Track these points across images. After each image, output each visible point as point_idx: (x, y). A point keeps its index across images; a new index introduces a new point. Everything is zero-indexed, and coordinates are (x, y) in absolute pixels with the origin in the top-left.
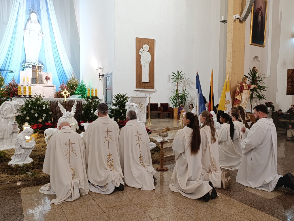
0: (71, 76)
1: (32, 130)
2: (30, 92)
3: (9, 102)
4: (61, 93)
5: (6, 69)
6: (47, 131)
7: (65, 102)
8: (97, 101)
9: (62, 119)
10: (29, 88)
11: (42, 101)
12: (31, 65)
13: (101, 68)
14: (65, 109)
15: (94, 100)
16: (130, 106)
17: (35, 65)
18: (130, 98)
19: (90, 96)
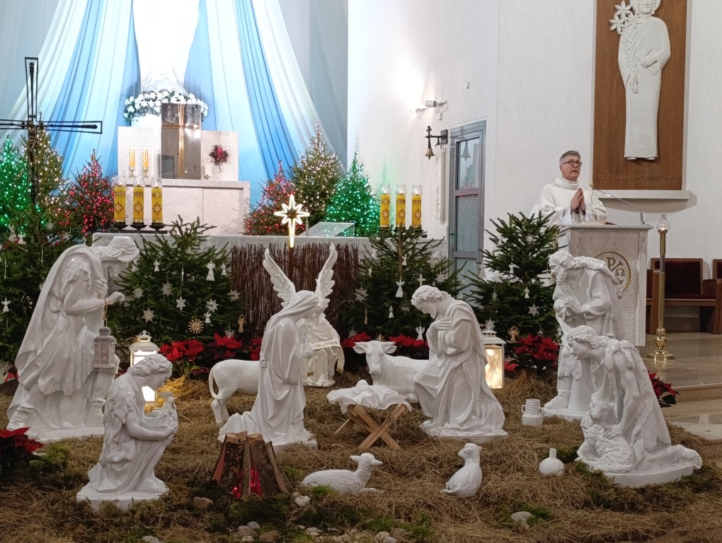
0: (309, 145)
1: (168, 364)
2: (157, 209)
3: (81, 248)
4: (277, 214)
5: (69, 117)
6: (222, 369)
7: (292, 250)
8: (420, 247)
9: (282, 323)
10: (154, 195)
11: (203, 248)
12: (158, 103)
13: (435, 104)
14: (290, 278)
15: (410, 243)
16: (572, 269)
17: (173, 101)
18: (568, 233)
19: (392, 226)
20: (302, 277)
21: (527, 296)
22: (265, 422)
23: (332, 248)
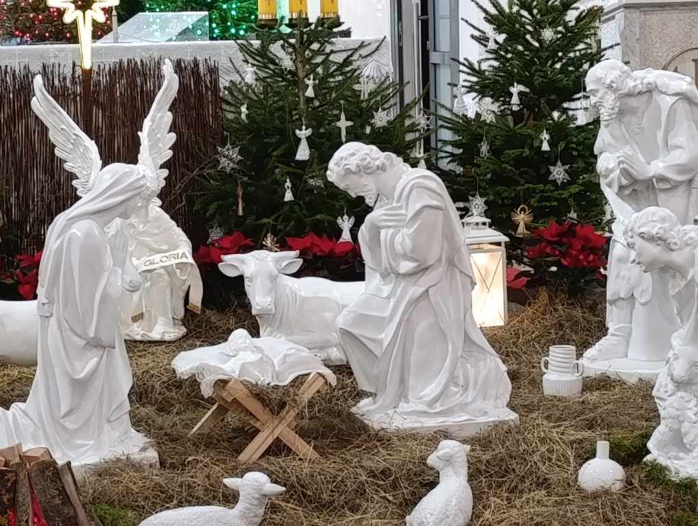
7: (87, 74)
9: (78, 230)
15: (318, 53)
16: (629, 95)
18: (620, 15)
19: (283, 18)
20: (111, 127)
21: (546, 147)
22: (55, 421)
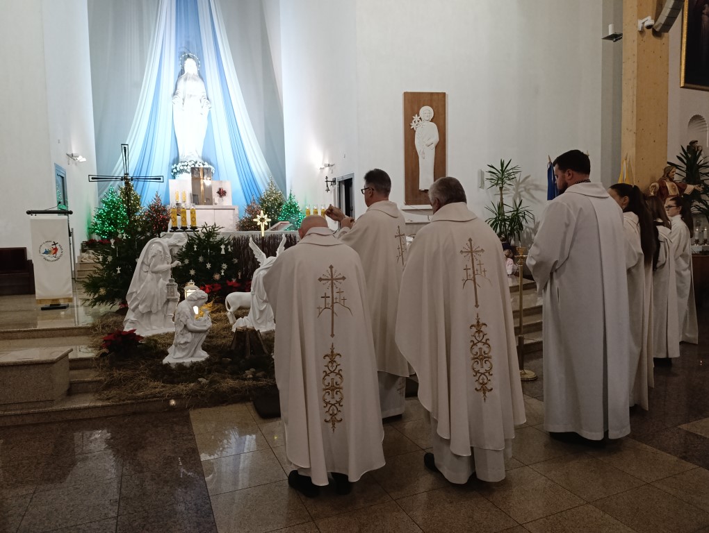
0: (267, 186)
1: (206, 295)
2: (193, 219)
3: (157, 239)
4: (255, 220)
5: (143, 174)
6: (232, 297)
7: (263, 238)
10: (191, 213)
11: (218, 238)
12: (189, 167)
13: (329, 166)
14: (263, 251)
17: (197, 166)
20: (269, 250)
22: (255, 321)
23: (284, 236)
